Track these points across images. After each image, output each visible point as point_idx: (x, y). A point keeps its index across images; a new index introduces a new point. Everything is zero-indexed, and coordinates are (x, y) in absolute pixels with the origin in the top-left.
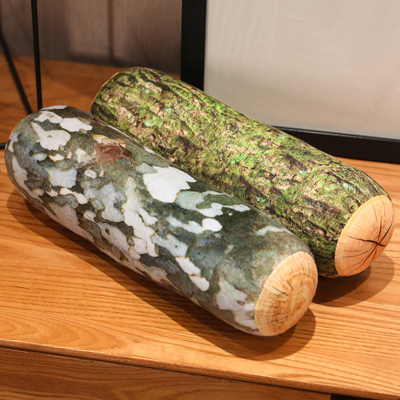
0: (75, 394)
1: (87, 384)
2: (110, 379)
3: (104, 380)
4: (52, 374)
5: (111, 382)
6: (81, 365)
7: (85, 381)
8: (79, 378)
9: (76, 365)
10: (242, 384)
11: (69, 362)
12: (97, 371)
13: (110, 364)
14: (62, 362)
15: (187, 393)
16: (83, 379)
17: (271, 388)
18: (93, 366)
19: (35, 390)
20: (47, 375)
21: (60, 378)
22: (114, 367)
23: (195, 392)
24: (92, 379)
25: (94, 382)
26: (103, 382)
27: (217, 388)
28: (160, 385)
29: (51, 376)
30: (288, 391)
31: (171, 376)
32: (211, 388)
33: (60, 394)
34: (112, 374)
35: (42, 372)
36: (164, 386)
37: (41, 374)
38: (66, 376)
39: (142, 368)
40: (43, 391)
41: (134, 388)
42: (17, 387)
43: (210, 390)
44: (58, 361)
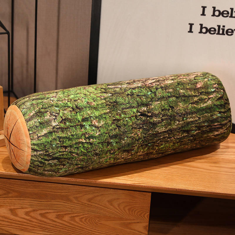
0: (55, 200)
1: (60, 195)
2: (69, 192)
3: (67, 192)
4: (47, 191)
5: (69, 193)
6: (58, 187)
7: (59, 194)
8: (57, 192)
9: (56, 187)
10: (119, 190)
11: (53, 186)
12: (64, 189)
13: (69, 185)
14: (51, 186)
15: (98, 196)
16: (59, 193)
17: (129, 191)
18: (63, 187)
19: (40, 199)
20: (45, 192)
21: (50, 193)
22: (71, 187)
23: (101, 195)
24: (62, 193)
25: (63, 194)
26: (66, 193)
27: (109, 193)
28: (88, 193)
29: (46, 192)
30: (135, 192)
31: (92, 189)
32: (107, 193)
33: (49, 200)
34: (69, 189)
35: (43, 191)
36: (89, 193)
37: (43, 192)
38: (52, 192)
39: (81, 186)
40: (43, 199)
41: (78, 195)
42: (33, 198)
43: (107, 194)
44: (50, 185)
